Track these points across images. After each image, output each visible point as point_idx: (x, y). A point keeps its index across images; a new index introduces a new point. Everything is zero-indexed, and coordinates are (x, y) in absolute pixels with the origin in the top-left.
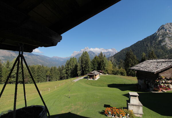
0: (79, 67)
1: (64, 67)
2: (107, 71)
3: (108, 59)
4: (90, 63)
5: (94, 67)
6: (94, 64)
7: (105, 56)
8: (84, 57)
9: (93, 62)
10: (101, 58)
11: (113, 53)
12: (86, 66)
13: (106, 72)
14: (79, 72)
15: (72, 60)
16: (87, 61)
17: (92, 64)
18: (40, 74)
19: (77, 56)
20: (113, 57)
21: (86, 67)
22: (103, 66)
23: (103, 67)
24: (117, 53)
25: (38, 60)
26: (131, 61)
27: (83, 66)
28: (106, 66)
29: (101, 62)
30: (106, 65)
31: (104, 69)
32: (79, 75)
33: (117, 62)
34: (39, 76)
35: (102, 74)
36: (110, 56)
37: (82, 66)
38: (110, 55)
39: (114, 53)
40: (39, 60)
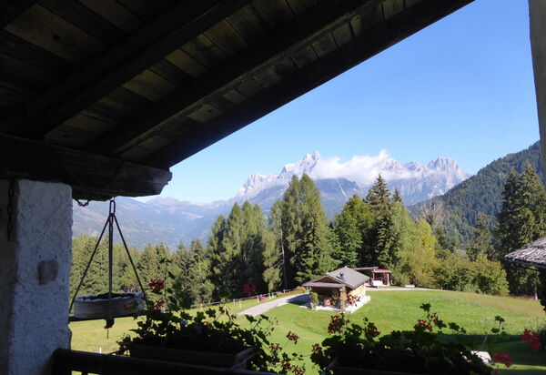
0: (271, 251)
1: (205, 247)
2: (407, 269)
3: (415, 210)
4: (323, 230)
5: (346, 249)
6: (342, 239)
7: (397, 198)
8: (295, 201)
9: (340, 228)
10: (378, 209)
11: (445, 181)
12: (303, 244)
13: (404, 278)
14: (272, 275)
15: (242, 213)
16: (312, 220)
17: (336, 237)
18: (95, 277)
19: (263, 194)
20: (441, 204)
21: (303, 249)
22: (388, 246)
23: (386, 251)
24: (464, 179)
25: (85, 215)
26: (532, 219)
27: (292, 247)
28: (401, 245)
29: (377, 224)
30: (405, 240)
31: (395, 260)
32: (271, 286)
33: (466, 226)
34: (90, 286)
35: (385, 282)
36: (431, 196)
37: (287, 243)
38: (427, 189)
39: (449, 179)
40: (92, 213)
